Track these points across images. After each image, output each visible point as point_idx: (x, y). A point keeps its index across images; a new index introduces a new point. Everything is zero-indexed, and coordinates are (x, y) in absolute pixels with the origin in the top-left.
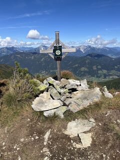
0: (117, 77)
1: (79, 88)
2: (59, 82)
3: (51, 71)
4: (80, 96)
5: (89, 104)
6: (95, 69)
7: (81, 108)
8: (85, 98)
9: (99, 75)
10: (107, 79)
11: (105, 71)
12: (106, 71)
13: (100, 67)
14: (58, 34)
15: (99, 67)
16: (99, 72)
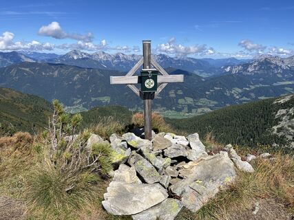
0: (209, 110)
1: (192, 155)
2: (150, 143)
3: (93, 99)
4: (199, 174)
5: (217, 190)
6: (174, 95)
7: (205, 199)
8: (208, 177)
9: (180, 107)
10: (194, 114)
11: (189, 100)
12: (192, 100)
13: (182, 93)
14: (149, 45)
15: (180, 92)
16: (181, 101)
